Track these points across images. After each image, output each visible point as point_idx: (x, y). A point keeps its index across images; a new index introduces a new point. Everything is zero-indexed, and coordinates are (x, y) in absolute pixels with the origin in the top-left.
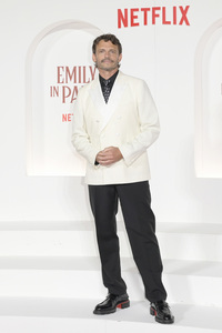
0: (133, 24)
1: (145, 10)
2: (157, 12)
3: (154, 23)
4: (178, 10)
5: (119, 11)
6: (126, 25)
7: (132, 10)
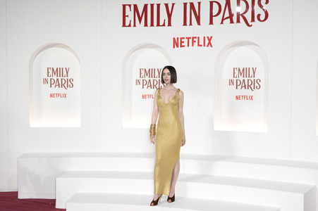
0: (181, 46)
1: (188, 38)
2: (195, 40)
3: (193, 45)
4: (206, 39)
5: (174, 38)
6: (178, 47)
7: (181, 38)
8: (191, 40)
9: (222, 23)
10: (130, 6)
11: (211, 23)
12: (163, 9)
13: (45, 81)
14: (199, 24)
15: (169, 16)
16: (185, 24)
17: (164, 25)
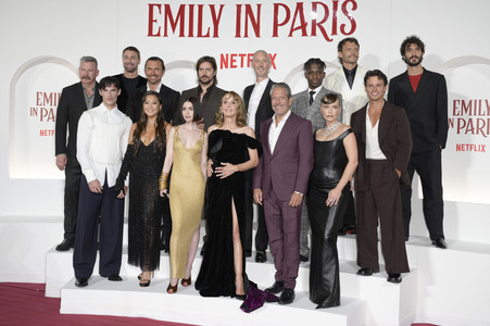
0: (232, 67)
1: (242, 56)
3: (248, 66)
5: (222, 55)
6: (226, 67)
7: (232, 55)
8: (245, 59)
9: (291, 35)
10: (159, 6)
11: (275, 34)
12: (207, 13)
13: (33, 111)
14: (258, 35)
15: (216, 23)
16: (238, 35)
17: (208, 35)
